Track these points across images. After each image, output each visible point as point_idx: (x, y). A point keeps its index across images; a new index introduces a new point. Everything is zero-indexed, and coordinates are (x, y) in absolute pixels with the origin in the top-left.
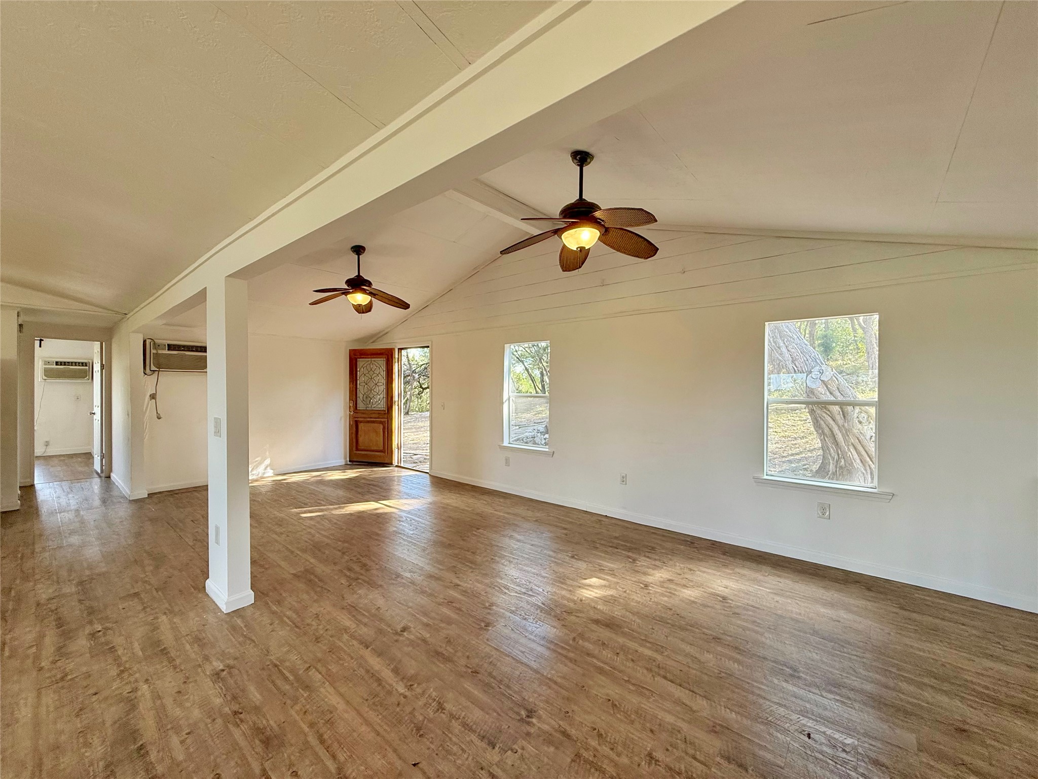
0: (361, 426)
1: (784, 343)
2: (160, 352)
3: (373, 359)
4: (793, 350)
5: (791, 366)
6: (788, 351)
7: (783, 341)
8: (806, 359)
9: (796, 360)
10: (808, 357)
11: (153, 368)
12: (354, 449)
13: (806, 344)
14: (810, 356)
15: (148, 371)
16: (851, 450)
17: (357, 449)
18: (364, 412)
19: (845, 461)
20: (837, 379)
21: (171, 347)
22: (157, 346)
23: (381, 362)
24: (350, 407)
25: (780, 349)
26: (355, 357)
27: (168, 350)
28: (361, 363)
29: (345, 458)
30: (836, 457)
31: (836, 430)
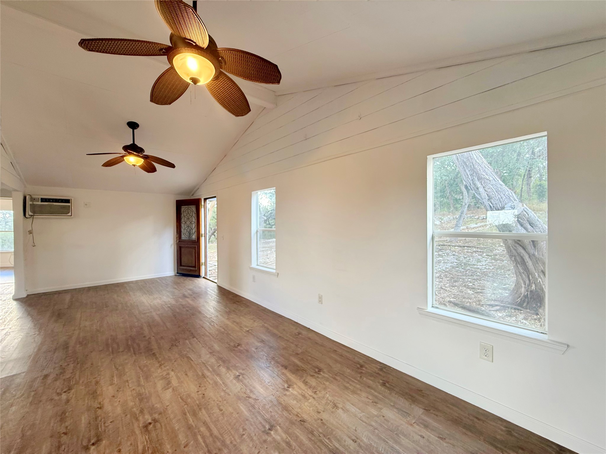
0: (183, 250)
1: (482, 184)
2: (35, 203)
3: (189, 206)
4: (489, 190)
5: (487, 203)
6: (486, 191)
7: (481, 182)
8: (500, 197)
9: (491, 198)
10: (502, 195)
11: (30, 214)
12: (179, 265)
13: (501, 185)
14: (504, 195)
15: (27, 216)
16: (542, 276)
17: (181, 265)
18: (184, 241)
19: (535, 286)
20: (527, 213)
21: (43, 200)
22: (33, 199)
23: (193, 208)
24: (177, 237)
25: (478, 189)
26: (180, 204)
27: (41, 202)
28: (183, 208)
29: (174, 271)
30: (527, 282)
31: (526, 257)
